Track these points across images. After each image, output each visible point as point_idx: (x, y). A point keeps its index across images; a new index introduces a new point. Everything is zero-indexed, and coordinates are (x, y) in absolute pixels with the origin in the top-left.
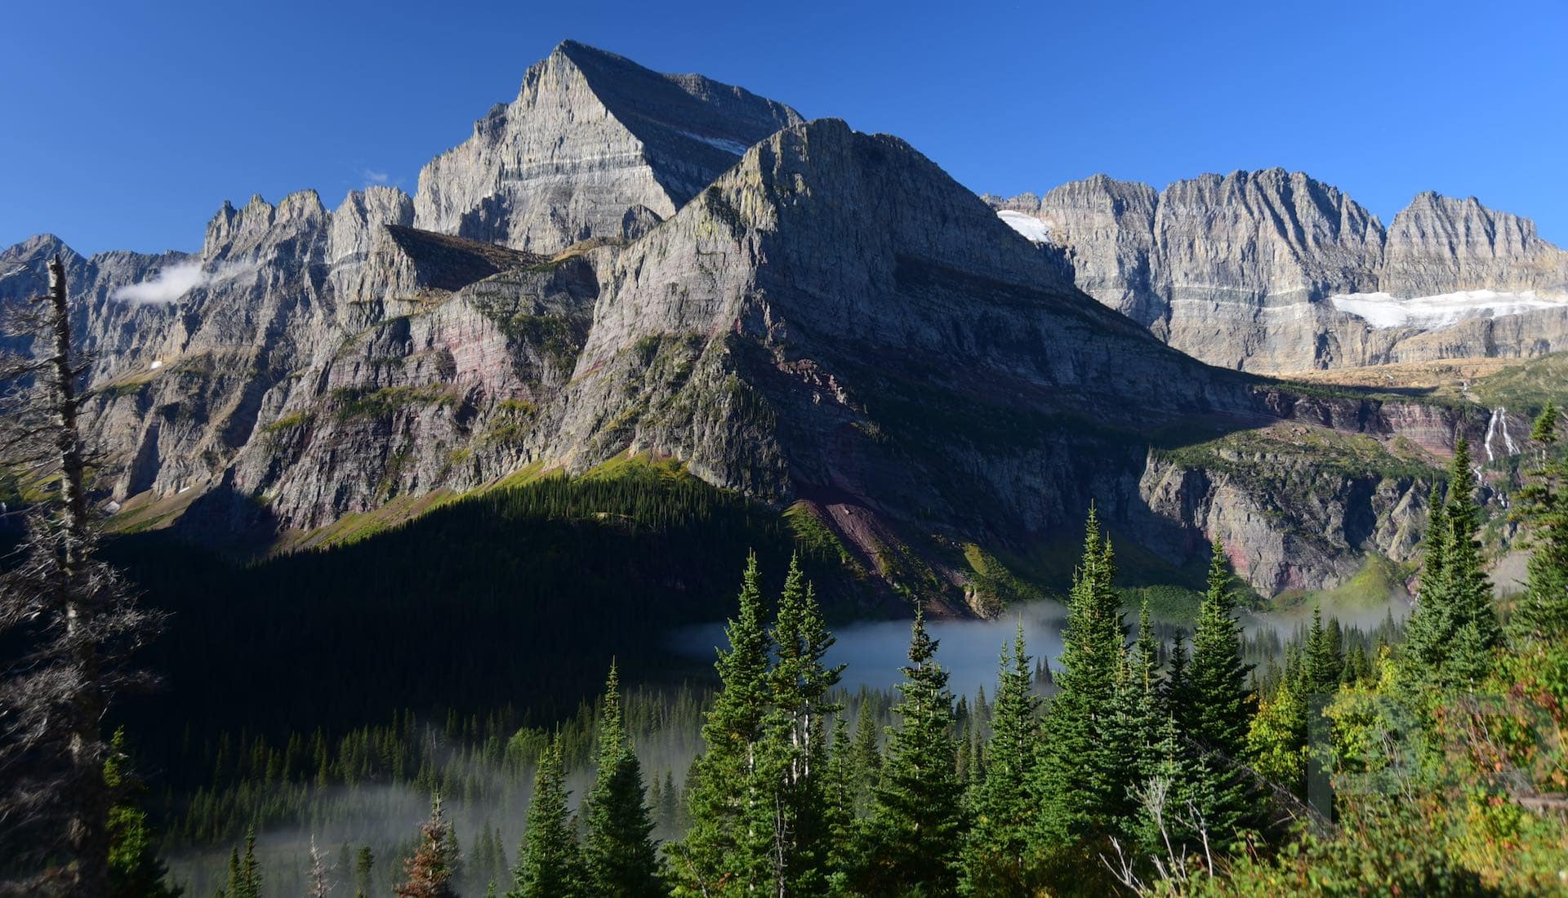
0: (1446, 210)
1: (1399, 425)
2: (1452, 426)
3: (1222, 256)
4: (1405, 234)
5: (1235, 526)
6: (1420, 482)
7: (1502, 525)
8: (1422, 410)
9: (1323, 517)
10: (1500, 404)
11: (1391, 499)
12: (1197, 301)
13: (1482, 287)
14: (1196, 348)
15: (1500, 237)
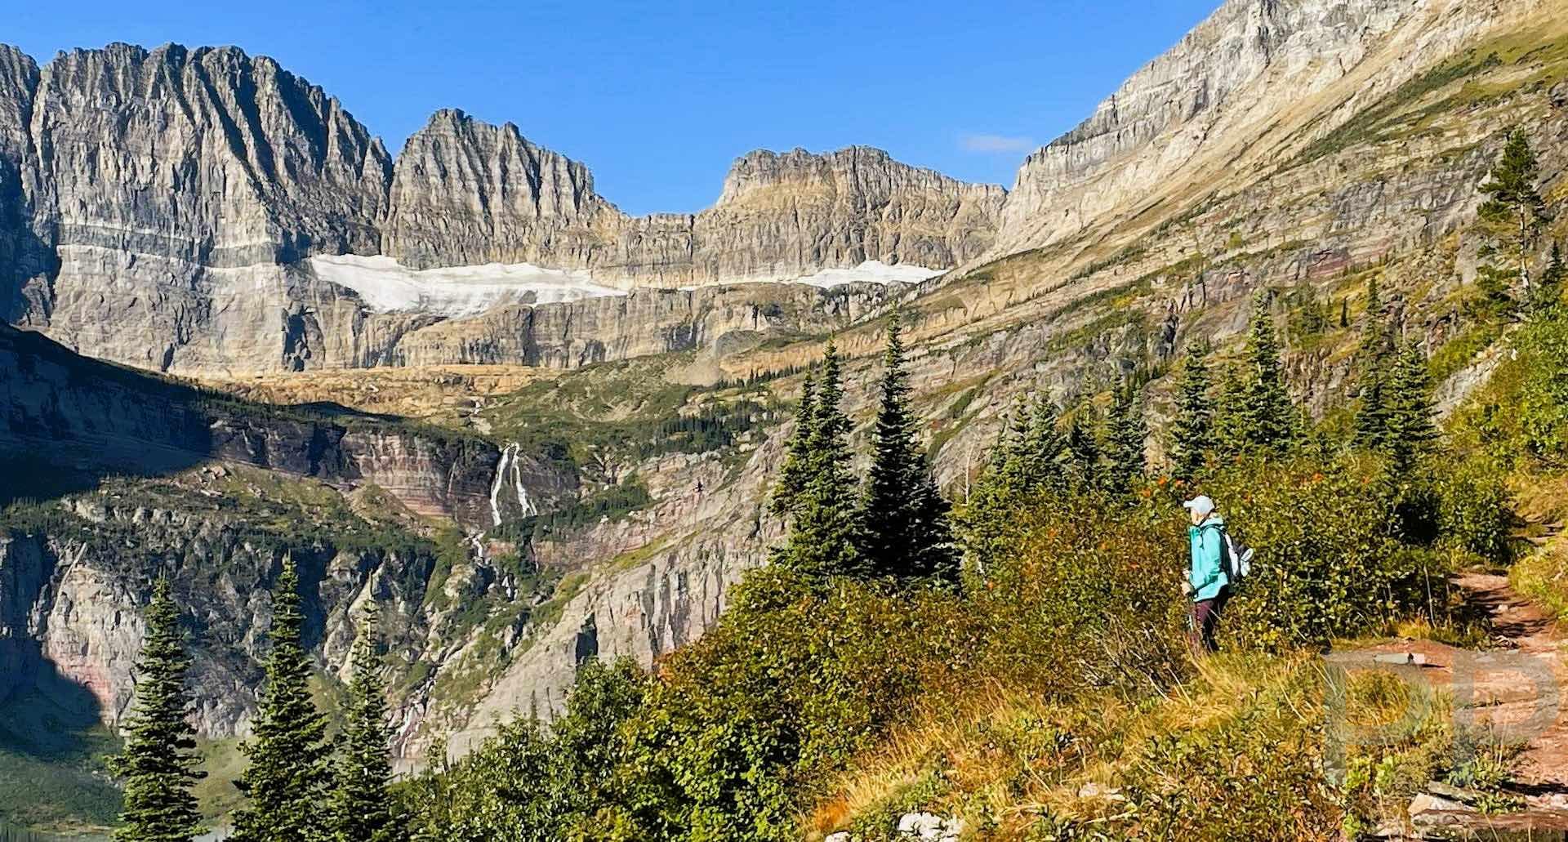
0: (476, 140)
1: (369, 465)
2: (446, 470)
3: (143, 179)
4: (419, 169)
5: (95, 634)
6: (393, 558)
7: (503, 626)
8: (402, 445)
9: (241, 615)
10: (515, 439)
11: (348, 586)
12: (100, 249)
13: (523, 260)
14: (98, 325)
15: (546, 188)
